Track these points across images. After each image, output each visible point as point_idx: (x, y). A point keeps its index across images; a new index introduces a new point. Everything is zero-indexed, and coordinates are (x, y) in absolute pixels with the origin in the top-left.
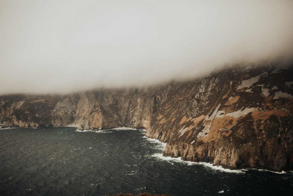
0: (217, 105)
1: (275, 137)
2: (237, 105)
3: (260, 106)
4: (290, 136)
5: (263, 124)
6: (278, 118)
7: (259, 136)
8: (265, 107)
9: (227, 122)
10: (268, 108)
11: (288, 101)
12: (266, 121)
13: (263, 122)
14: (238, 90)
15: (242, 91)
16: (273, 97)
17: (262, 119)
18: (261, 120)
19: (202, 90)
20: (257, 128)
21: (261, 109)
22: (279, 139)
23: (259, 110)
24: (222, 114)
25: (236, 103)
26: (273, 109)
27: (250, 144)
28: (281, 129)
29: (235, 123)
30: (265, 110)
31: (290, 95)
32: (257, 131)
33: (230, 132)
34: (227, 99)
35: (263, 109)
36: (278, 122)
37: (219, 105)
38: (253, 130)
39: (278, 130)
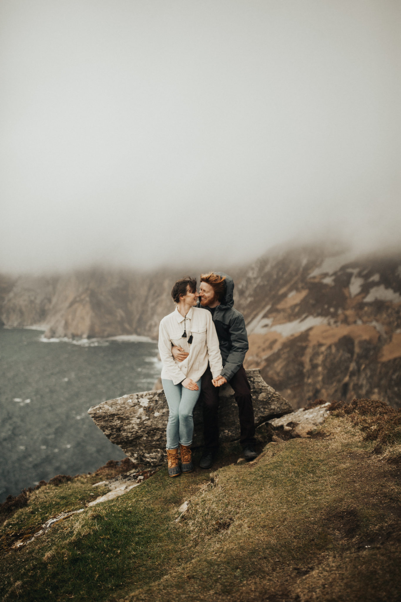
0: (264, 308)
1: (339, 381)
2: (297, 310)
3: (334, 315)
4: (364, 382)
5: (322, 353)
6: (356, 342)
7: (309, 378)
8: (341, 317)
9: (267, 344)
10: (346, 321)
11: (388, 308)
12: (330, 347)
13: (323, 349)
14: (311, 278)
15: (316, 280)
16: (364, 298)
17: (324, 341)
18: (320, 345)
19: (253, 273)
20: (311, 360)
21: (332, 321)
22: (346, 385)
23: (329, 324)
24: (266, 326)
25: (296, 305)
26: (355, 322)
27: (289, 392)
28: (353, 366)
29: (277, 347)
30: (339, 324)
31: (397, 294)
32: (307, 367)
33: (263, 364)
34: (285, 295)
35: (336, 322)
36: (351, 352)
37: (268, 308)
38: (302, 364)
39: (347, 368)
